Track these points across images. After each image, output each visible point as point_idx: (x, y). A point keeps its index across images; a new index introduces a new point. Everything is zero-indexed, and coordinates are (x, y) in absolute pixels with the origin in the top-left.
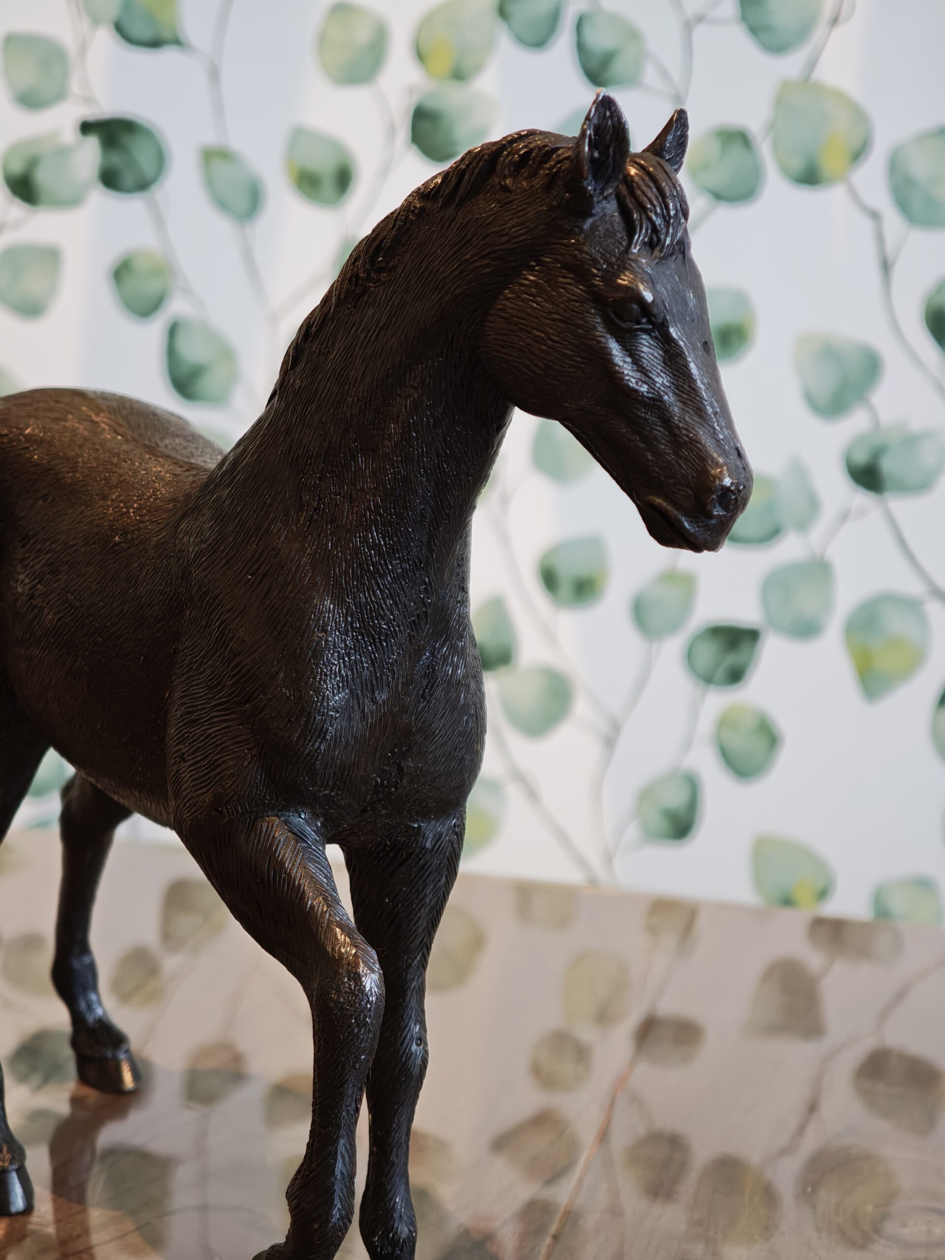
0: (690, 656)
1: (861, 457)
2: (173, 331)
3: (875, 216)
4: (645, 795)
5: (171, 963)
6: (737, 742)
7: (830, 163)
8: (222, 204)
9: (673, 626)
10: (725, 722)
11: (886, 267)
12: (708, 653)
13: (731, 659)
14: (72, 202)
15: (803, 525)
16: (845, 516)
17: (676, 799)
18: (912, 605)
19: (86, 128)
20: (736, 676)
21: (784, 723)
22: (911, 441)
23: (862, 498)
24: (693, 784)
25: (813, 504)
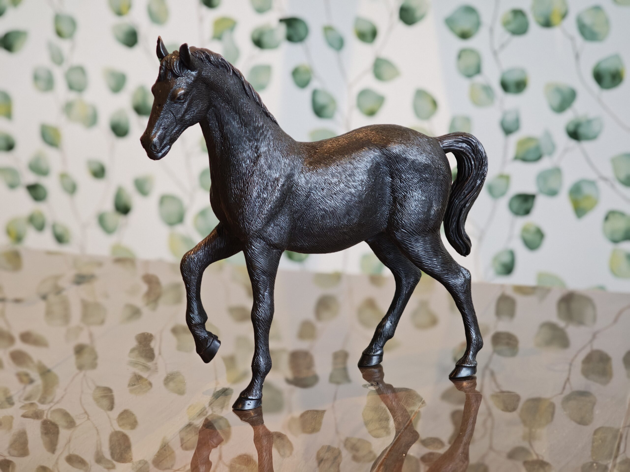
0: (510, 206)
1: (572, 128)
2: (315, 93)
3: (572, 39)
4: (496, 259)
5: (319, 325)
6: (529, 237)
7: (555, 19)
8: (331, 44)
9: (503, 194)
10: (525, 230)
11: (577, 57)
12: (516, 204)
13: (525, 206)
14: (274, 46)
15: (551, 154)
16: (566, 150)
17: (506, 259)
18: (592, 183)
19: (281, 21)
20: (527, 212)
21: (546, 229)
22: (589, 122)
23: (573, 143)
24: (512, 254)
25: (553, 147)
